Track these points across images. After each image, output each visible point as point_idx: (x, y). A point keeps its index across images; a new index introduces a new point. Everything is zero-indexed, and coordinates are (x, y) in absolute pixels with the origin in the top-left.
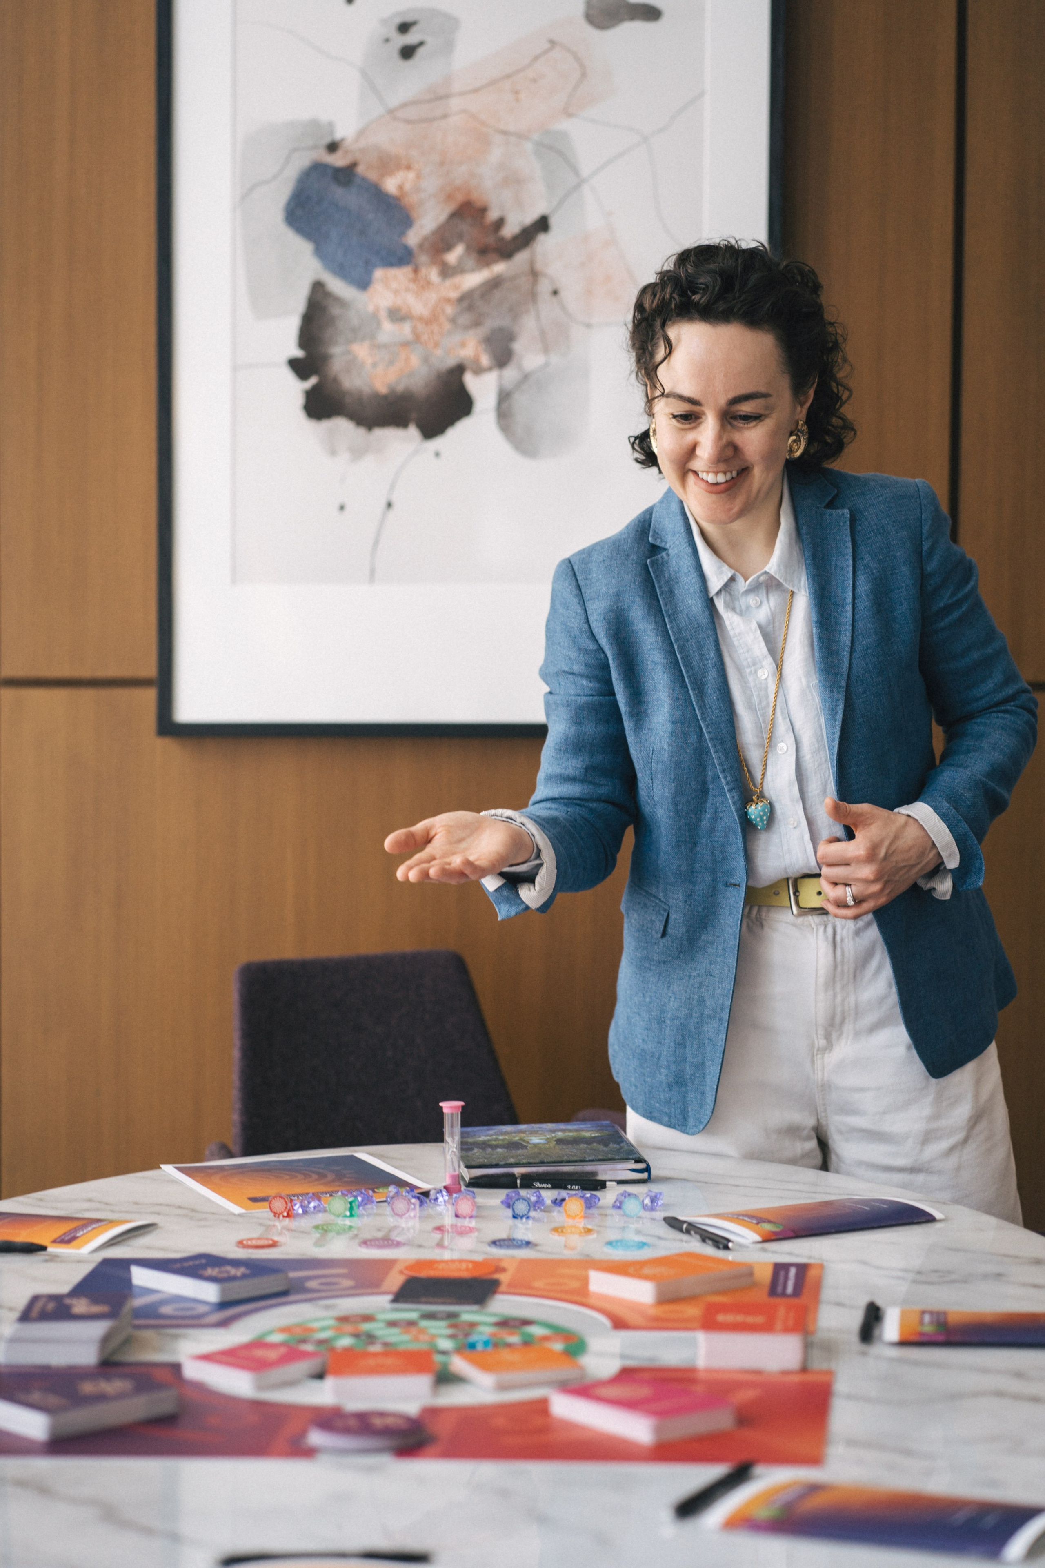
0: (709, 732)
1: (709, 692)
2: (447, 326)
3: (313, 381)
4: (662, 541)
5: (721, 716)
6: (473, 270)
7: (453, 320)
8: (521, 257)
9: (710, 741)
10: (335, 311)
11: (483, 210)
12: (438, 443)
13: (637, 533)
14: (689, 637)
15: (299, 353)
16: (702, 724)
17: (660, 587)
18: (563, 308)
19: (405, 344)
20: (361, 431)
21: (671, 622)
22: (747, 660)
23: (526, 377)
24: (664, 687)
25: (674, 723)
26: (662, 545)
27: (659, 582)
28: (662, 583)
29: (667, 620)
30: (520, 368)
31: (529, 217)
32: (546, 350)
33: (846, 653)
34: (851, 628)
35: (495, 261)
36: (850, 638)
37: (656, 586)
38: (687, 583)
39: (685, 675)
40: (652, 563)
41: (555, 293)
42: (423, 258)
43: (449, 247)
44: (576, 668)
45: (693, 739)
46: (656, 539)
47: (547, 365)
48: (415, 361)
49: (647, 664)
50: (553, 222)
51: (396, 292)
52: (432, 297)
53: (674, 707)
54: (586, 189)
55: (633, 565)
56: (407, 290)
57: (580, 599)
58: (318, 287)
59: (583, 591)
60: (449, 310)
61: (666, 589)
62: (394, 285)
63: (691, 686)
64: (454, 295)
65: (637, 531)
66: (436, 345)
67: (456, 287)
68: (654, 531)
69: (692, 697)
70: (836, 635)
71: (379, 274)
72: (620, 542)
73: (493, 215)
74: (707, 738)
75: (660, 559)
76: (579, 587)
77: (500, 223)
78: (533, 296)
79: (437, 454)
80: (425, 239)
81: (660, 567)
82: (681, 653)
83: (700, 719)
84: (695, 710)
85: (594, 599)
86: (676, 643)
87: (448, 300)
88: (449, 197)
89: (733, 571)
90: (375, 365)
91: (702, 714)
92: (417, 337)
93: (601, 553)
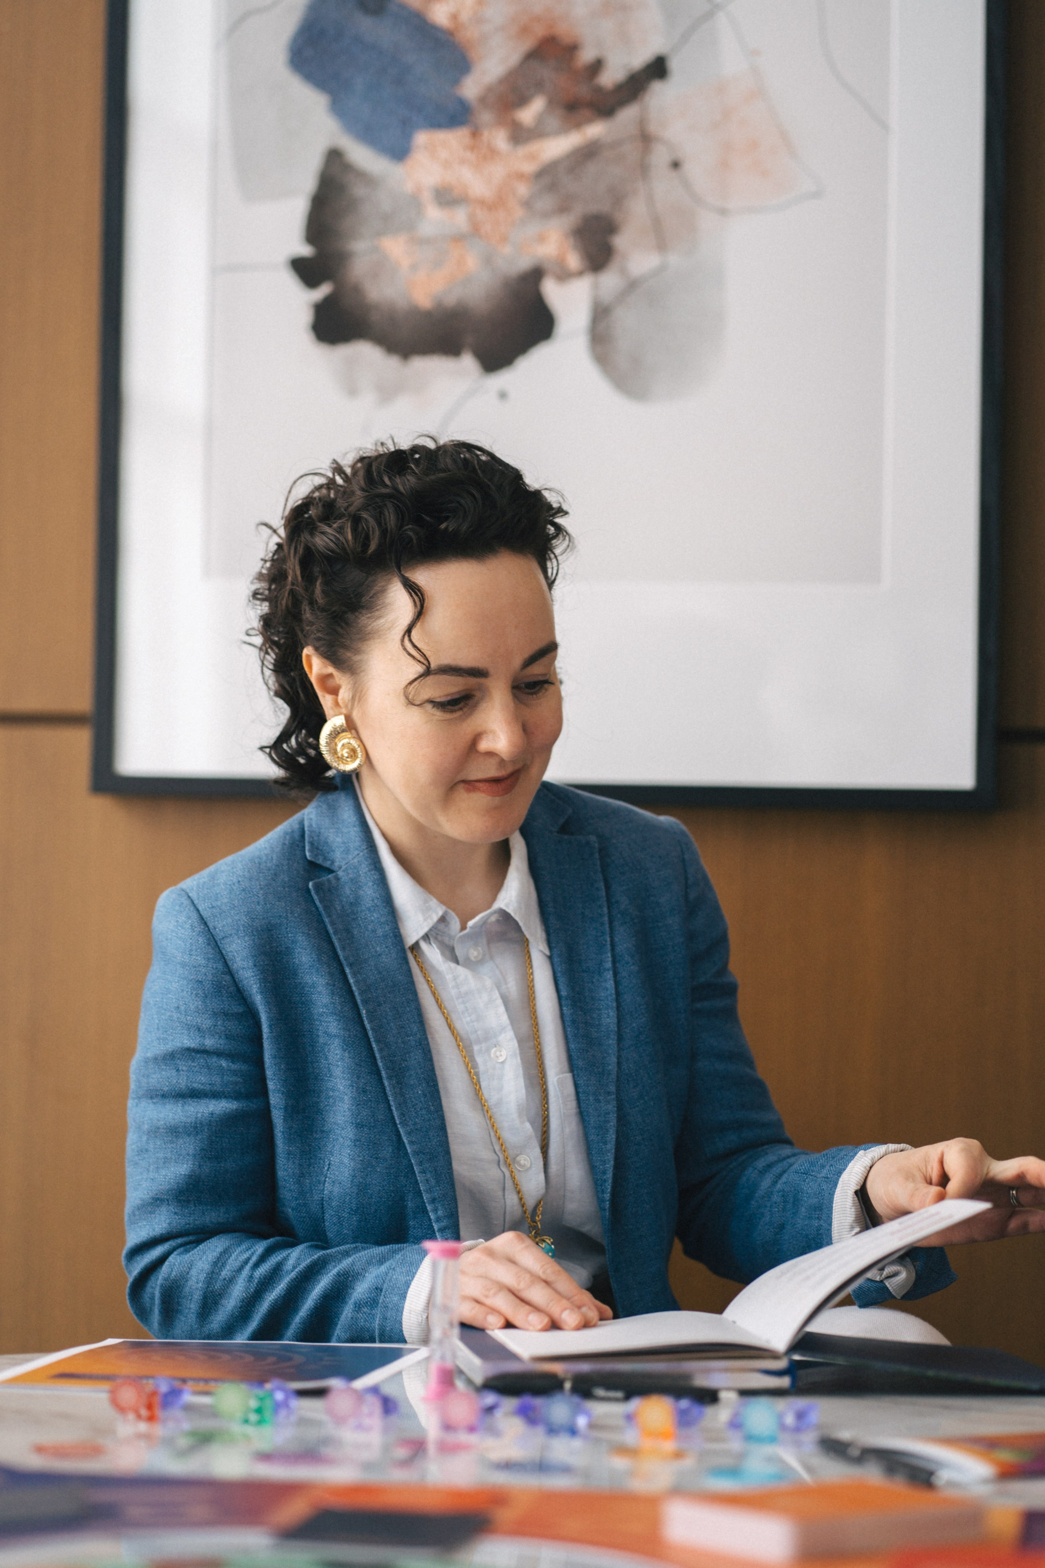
0: (412, 1143)
1: (412, 1082)
2: (519, 212)
3: (324, 290)
4: (325, 859)
5: (429, 1120)
6: (558, 132)
7: (527, 204)
8: (628, 115)
9: (414, 1155)
10: (359, 190)
11: (572, 49)
12: (504, 379)
13: (285, 847)
14: (382, 999)
15: (305, 250)
16: (401, 1130)
17: (333, 923)
18: (687, 185)
19: (458, 239)
20: (392, 363)
21: (354, 974)
22: (476, 1032)
23: (632, 285)
24: (343, 1073)
25: (359, 1126)
26: (327, 864)
27: (329, 916)
28: (334, 917)
29: (347, 970)
30: (623, 271)
31: (639, 59)
32: (662, 245)
33: (612, 1042)
34: (615, 1004)
35: (589, 121)
36: (616, 1020)
37: (327, 920)
38: (372, 921)
39: (377, 1055)
40: (318, 887)
41: (676, 165)
42: (486, 117)
43: (523, 101)
44: (209, 1042)
45: (387, 1151)
46: (316, 855)
47: (662, 269)
48: (472, 262)
49: (318, 1036)
50: (674, 65)
51: (447, 165)
52: (497, 171)
53: (358, 1103)
54: (721, 19)
55: (284, 888)
56: (462, 161)
57: (209, 939)
58: (334, 156)
59: (211, 926)
60: (523, 190)
61: (341, 927)
62: (444, 154)
63: (387, 1073)
64: (529, 168)
65: (284, 844)
66: (504, 239)
67: (532, 157)
68: (312, 844)
69: (388, 1089)
70: (595, 1016)
71: (422, 138)
72: (260, 859)
73: (587, 55)
74: (409, 1151)
75: (326, 883)
76: (203, 919)
77: (597, 66)
78: (644, 169)
79: (503, 395)
80: (490, 89)
81: (329, 892)
82: (370, 1022)
83: (398, 1122)
84: (391, 1110)
85: (231, 935)
86: (364, 1006)
87: (520, 176)
88: (525, 30)
89: (444, 908)
90: (414, 267)
91: (402, 1115)
92: (476, 230)
93: (233, 873)
